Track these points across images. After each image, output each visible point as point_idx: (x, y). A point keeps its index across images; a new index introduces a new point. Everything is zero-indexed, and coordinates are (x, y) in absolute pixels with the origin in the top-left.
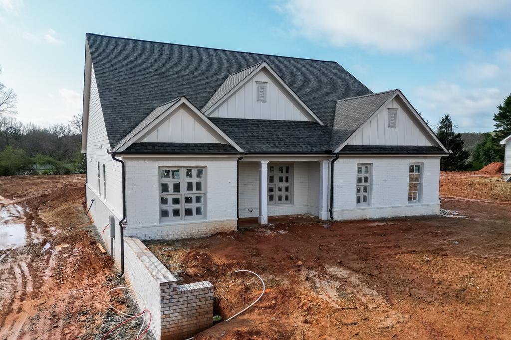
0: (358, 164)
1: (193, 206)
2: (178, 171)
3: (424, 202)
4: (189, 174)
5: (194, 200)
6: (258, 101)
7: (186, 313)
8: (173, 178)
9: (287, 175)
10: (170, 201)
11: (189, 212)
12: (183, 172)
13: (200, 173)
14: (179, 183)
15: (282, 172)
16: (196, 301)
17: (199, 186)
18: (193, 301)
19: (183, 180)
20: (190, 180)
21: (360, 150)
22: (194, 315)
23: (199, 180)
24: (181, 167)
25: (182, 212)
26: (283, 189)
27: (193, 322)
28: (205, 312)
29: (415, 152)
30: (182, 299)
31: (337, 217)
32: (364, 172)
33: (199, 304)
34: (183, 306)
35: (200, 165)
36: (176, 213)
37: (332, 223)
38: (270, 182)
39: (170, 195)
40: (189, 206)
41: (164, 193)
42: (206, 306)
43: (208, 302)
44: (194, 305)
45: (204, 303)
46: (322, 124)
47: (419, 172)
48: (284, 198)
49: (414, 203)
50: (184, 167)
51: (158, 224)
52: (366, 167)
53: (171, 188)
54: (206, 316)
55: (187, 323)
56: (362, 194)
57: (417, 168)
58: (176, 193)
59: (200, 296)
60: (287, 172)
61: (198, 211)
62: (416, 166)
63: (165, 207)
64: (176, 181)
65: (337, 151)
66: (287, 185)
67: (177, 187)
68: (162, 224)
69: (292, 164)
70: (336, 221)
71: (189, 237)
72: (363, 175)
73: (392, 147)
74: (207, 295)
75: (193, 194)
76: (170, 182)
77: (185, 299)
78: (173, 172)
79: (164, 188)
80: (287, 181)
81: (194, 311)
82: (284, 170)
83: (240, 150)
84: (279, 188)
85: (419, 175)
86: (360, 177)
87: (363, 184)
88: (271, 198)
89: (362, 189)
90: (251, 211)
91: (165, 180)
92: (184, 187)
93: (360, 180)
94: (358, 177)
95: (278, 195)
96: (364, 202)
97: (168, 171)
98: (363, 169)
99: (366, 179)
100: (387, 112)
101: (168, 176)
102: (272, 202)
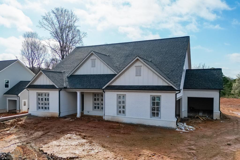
0: (117, 95)
1: (47, 106)
2: (42, 94)
3: (162, 119)
5: (47, 104)
6: (92, 67)
8: (41, 96)
10: (41, 104)
11: (46, 108)
12: (44, 95)
13: (48, 95)
17: (48, 100)
20: (45, 97)
23: (48, 97)
25: (44, 108)
35: (48, 92)
36: (42, 108)
41: (39, 101)
49: (156, 118)
50: (44, 93)
51: (36, 111)
52: (123, 96)
53: (41, 99)
56: (122, 109)
57: (158, 98)
58: (42, 101)
61: (48, 108)
63: (39, 106)
64: (42, 97)
65: (104, 88)
72: (122, 100)
73: (138, 86)
75: (47, 102)
76: (40, 97)
78: (41, 94)
79: (39, 99)
83: (57, 87)
84: (102, 103)
85: (160, 102)
86: (120, 101)
87: (122, 105)
88: (98, 108)
89: (122, 107)
90: (88, 112)
91: (39, 97)
92: (44, 99)
93: (120, 102)
94: (119, 100)
95: (101, 107)
96: (123, 114)
97: (40, 94)
98: (122, 97)
99: (124, 102)
100: (135, 68)
101: (40, 96)
102: (98, 110)
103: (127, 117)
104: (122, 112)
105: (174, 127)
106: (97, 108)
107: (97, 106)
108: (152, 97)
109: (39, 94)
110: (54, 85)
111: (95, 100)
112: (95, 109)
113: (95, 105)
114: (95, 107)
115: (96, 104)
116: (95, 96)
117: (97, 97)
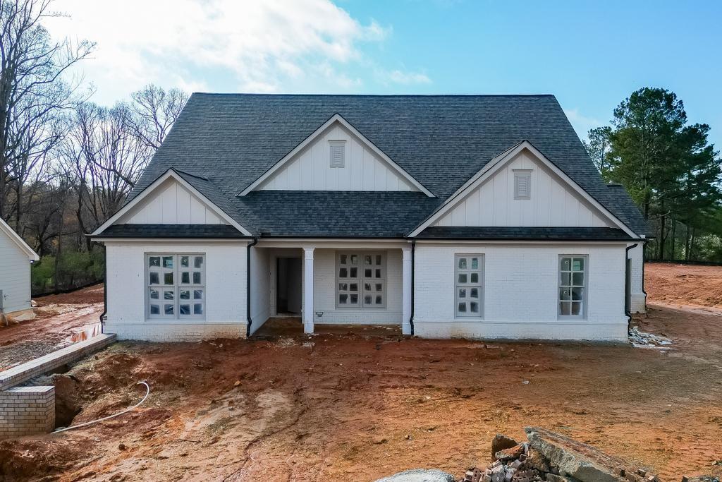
0: (457, 255)
1: (191, 302)
2: (170, 258)
3: (591, 319)
4: (185, 263)
5: (192, 295)
6: (332, 166)
7: (12, 418)
8: (165, 265)
9: (378, 267)
10: (161, 295)
11: (185, 310)
12: (176, 262)
13: (199, 261)
14: (172, 274)
15: (370, 263)
16: (25, 405)
17: (197, 278)
18: (20, 406)
19: (177, 270)
20: (185, 270)
21: (458, 233)
22: (23, 422)
23: (197, 270)
24: (174, 254)
25: (176, 310)
26: (373, 287)
27: (21, 429)
28: (36, 421)
29: (564, 237)
30: (7, 401)
31: (418, 332)
32: (471, 267)
33: (28, 409)
34: (9, 410)
35: (199, 252)
36: (169, 310)
37: (411, 338)
38: (341, 276)
39: (162, 287)
40: (184, 302)
41: (154, 285)
42: (37, 414)
43: (39, 409)
44: (23, 410)
45: (34, 409)
46: (430, 195)
47: (582, 269)
48: (374, 300)
49: (570, 319)
50: (178, 254)
52: (475, 259)
53: (162, 279)
54: (38, 425)
55: (14, 430)
56: (468, 300)
57: (578, 263)
58: (168, 285)
59: (29, 401)
60: (378, 263)
61: (198, 309)
62: (575, 260)
63: (154, 302)
64: (168, 271)
65: (414, 234)
66: (378, 281)
67: (169, 279)
68: (148, 322)
69: (385, 251)
70: (417, 337)
71: (181, 341)
72: (469, 271)
73: (522, 229)
74: (38, 401)
75: (191, 287)
76: (161, 271)
77: (12, 401)
78: (165, 259)
79: (154, 279)
80: (378, 275)
81: (22, 418)
82: (374, 261)
83: (246, 233)
84: (366, 285)
85: (582, 274)
86: (463, 273)
87: (469, 284)
88: (354, 299)
89: (468, 293)
90: (320, 316)
91: (154, 269)
92: (177, 279)
93: (463, 278)
94: (460, 273)
95: (364, 296)
96: (473, 313)
97: (158, 259)
98: (469, 262)
99: (475, 278)
100: (511, 175)
101: (158, 264)
102: (355, 305)
103: (487, 323)
104: (468, 307)
105: (622, 339)
106: (349, 299)
107: (349, 292)
108: (561, 258)
109: (152, 259)
110: (232, 227)
111: (343, 273)
112: (343, 305)
113: (343, 292)
114: (343, 299)
115: (345, 288)
116: (343, 261)
117: (348, 267)
